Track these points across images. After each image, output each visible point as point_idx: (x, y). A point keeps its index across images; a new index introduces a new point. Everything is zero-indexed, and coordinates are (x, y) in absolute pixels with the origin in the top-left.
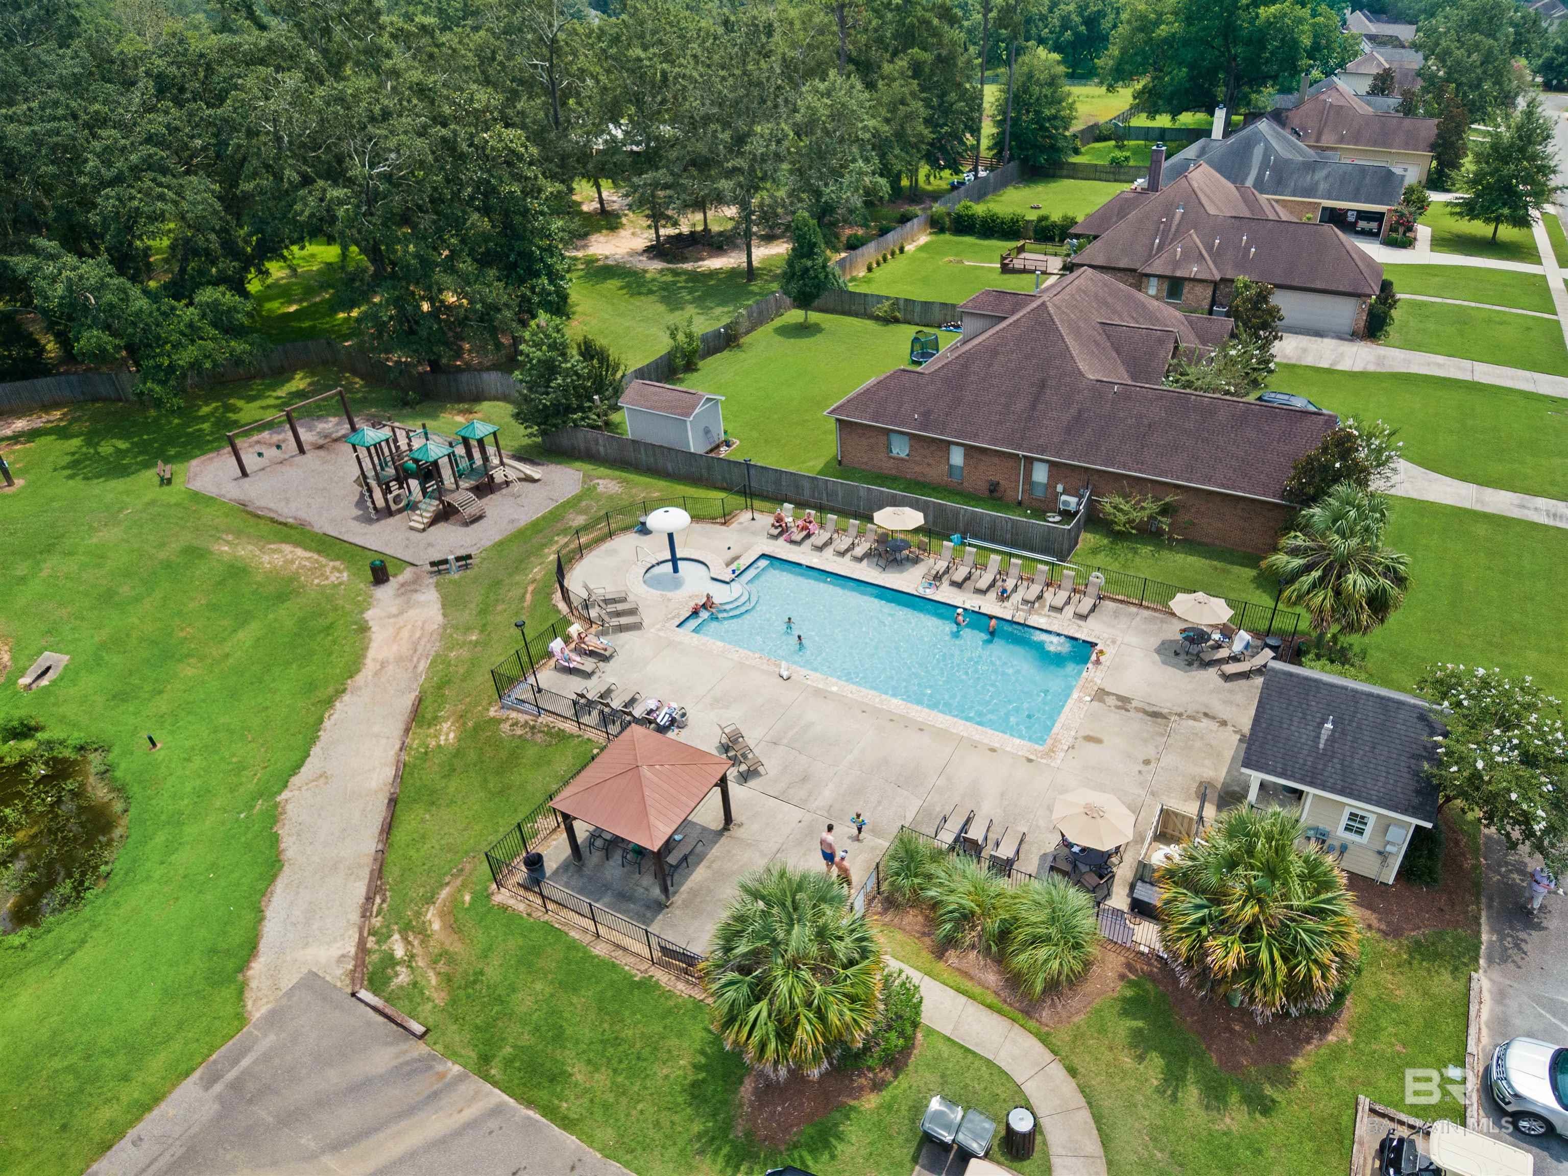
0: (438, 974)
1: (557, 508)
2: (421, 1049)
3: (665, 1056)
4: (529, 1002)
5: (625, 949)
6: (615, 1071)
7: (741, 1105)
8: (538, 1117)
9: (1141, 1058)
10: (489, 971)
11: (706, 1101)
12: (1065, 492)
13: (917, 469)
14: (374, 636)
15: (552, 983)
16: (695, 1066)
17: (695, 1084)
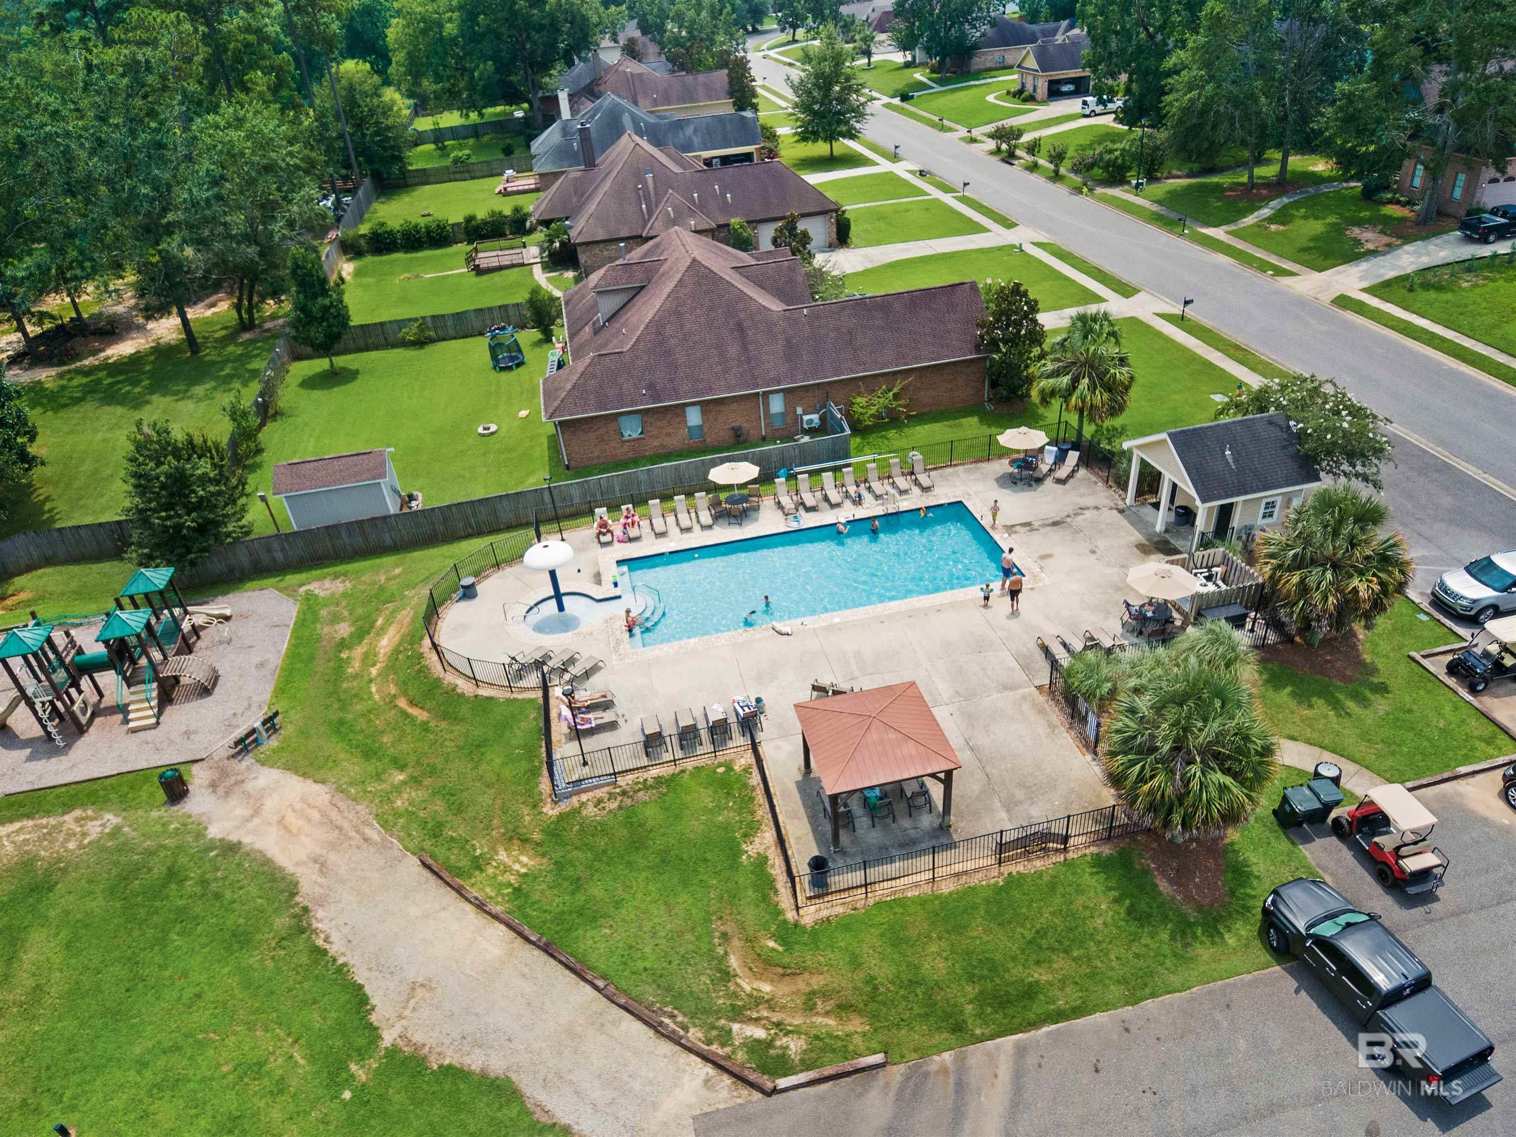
0: (827, 1014)
1: (295, 630)
2: (897, 1072)
3: (1088, 913)
4: (940, 964)
5: (965, 873)
6: (1065, 951)
7: (1173, 899)
8: (1053, 1027)
9: (1311, 706)
10: (875, 971)
11: (1150, 915)
12: (805, 413)
13: (656, 443)
14: (258, 846)
15: (940, 939)
16: (1116, 901)
17: (1130, 911)
